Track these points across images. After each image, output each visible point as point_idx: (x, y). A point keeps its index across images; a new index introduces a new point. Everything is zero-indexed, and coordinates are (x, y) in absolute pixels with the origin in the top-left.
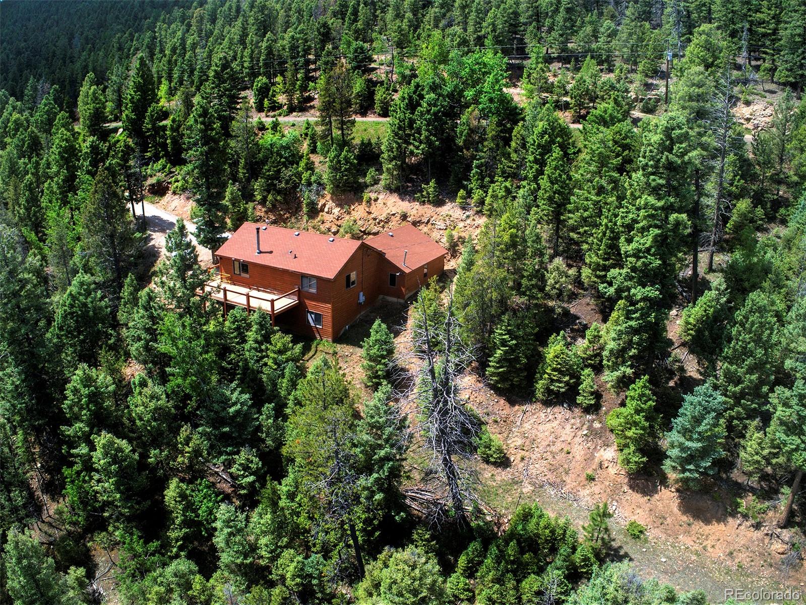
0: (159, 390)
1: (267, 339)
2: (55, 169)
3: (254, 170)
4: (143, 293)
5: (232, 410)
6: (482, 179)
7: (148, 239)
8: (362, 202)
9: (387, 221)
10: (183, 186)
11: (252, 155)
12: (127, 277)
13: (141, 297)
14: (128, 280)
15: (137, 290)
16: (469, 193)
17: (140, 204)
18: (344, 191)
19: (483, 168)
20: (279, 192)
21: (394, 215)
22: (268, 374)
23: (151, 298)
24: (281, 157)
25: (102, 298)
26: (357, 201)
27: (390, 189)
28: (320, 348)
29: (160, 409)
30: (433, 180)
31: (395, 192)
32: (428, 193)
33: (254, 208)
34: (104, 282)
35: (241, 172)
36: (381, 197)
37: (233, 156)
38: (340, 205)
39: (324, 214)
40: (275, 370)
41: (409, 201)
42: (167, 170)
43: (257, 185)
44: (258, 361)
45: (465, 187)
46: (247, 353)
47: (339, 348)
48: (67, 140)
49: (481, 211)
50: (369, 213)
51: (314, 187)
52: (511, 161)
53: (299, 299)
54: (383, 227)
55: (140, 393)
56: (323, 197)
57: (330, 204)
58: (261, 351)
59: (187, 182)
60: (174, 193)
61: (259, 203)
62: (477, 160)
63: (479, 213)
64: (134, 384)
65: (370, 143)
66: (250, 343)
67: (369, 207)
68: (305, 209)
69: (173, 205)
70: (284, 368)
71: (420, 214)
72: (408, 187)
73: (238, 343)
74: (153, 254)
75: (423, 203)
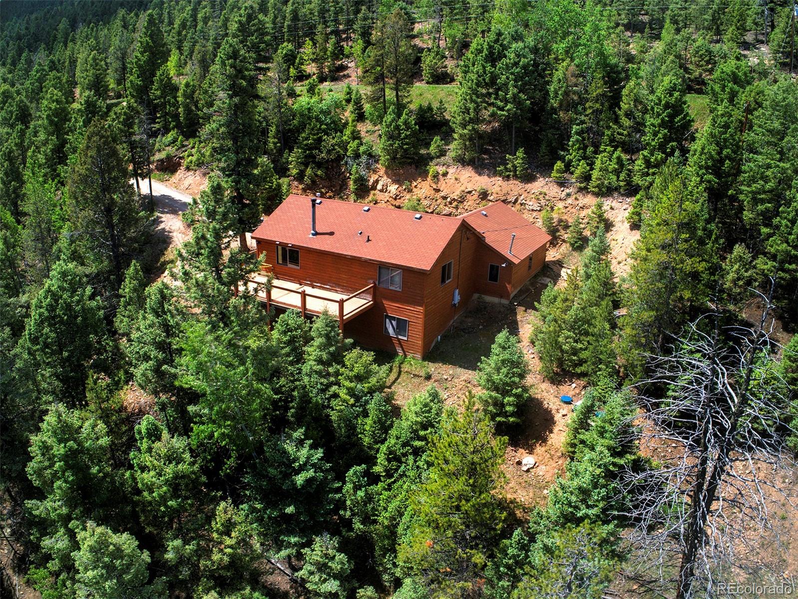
0: (178, 443)
1: (337, 358)
2: (42, 136)
3: (288, 139)
4: (152, 290)
5: (300, 479)
6: (585, 148)
7: (157, 221)
8: (427, 176)
9: (462, 200)
10: (198, 159)
11: (285, 121)
12: (129, 266)
13: (149, 296)
14: (132, 269)
15: (144, 285)
16: (568, 166)
17: (147, 180)
18: (402, 164)
19: (585, 135)
20: (319, 165)
21: (470, 192)
22: (341, 411)
23: (164, 297)
24: (322, 123)
25: (92, 297)
26: (420, 176)
27: (462, 161)
28: (406, 367)
29: (183, 477)
30: (521, 150)
31: (468, 165)
32: (515, 167)
33: (289, 185)
34: (98, 275)
35: (272, 142)
36: (451, 171)
37: (261, 123)
38: (398, 181)
39: (377, 192)
40: (353, 405)
41: (489, 176)
42: (178, 143)
43: (293, 158)
44: (323, 391)
45: (562, 159)
46: (306, 379)
47: (432, 367)
48: (57, 101)
49: (586, 188)
50: (437, 190)
51: (364, 159)
52: (621, 126)
53: (374, 299)
54: (457, 208)
55: (150, 450)
56: (375, 171)
57: (384, 180)
58: (328, 374)
59: (203, 155)
60: (188, 169)
61: (296, 179)
62: (578, 125)
63: (583, 190)
64: (140, 432)
65: (430, 109)
66: (310, 364)
67: (437, 183)
68: (352, 186)
69: (186, 183)
70: (367, 402)
71: (504, 191)
72: (484, 159)
73: (291, 363)
74: (164, 240)
75: (508, 178)
